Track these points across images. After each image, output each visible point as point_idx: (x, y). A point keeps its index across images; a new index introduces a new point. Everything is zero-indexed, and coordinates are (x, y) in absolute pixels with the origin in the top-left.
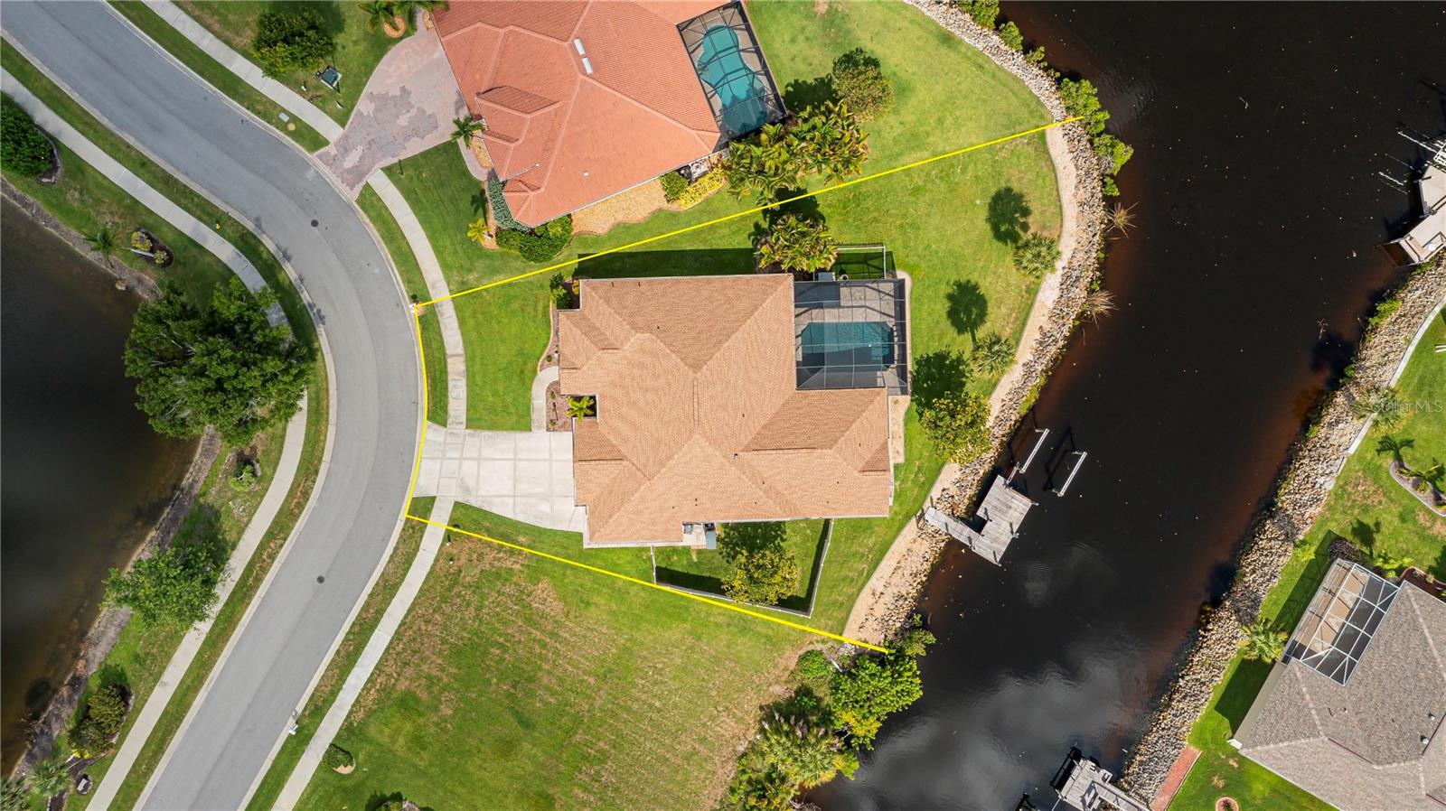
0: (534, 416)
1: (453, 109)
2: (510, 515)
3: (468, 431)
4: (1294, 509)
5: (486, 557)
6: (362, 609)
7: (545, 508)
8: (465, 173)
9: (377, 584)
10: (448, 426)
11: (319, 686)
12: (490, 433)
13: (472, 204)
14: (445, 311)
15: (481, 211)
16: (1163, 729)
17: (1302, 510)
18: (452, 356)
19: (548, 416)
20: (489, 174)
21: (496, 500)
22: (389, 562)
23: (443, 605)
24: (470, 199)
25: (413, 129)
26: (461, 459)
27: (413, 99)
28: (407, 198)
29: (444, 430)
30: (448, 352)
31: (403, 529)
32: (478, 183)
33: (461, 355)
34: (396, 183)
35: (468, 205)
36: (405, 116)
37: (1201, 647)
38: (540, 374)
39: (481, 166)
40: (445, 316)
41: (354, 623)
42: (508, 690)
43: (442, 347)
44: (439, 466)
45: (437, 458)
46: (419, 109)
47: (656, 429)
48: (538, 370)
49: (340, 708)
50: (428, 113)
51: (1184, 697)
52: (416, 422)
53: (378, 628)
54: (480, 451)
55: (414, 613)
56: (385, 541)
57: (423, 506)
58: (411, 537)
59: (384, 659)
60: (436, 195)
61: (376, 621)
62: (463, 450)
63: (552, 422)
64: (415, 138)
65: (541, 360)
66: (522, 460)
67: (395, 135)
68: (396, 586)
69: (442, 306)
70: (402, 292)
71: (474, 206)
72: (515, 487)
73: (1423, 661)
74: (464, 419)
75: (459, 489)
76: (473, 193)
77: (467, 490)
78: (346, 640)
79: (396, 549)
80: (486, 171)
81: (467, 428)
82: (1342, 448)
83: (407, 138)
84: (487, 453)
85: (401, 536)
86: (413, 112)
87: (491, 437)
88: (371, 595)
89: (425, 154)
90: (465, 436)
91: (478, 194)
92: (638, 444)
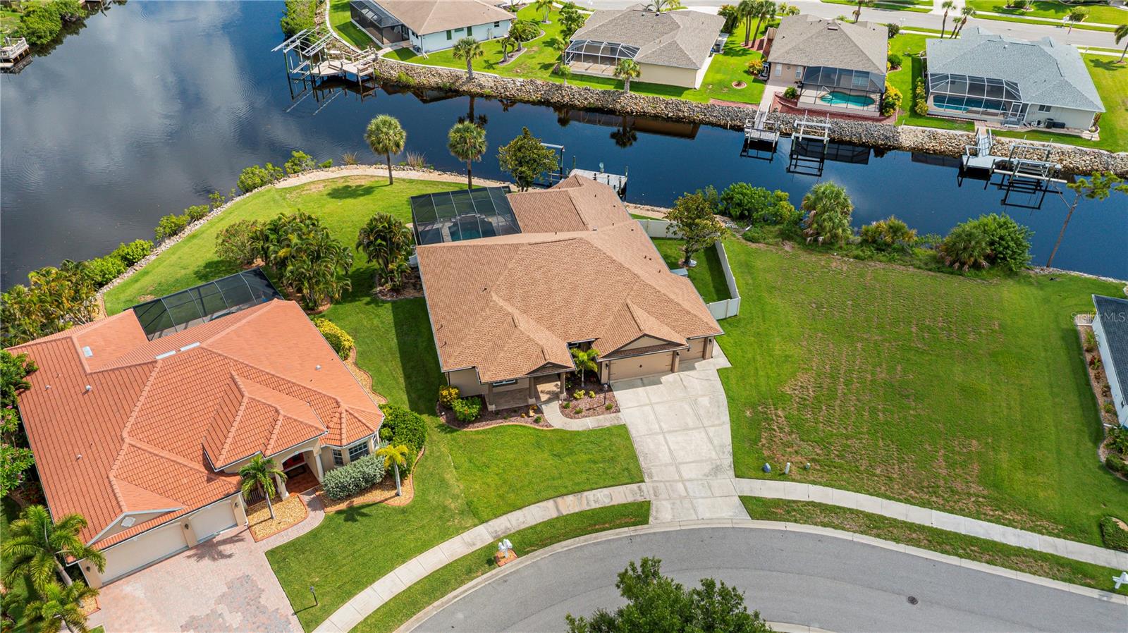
0: (608, 424)
1: (222, 562)
2: (728, 427)
3: (646, 479)
4: (540, 91)
5: (785, 440)
6: (919, 547)
7: (705, 401)
8: (314, 534)
9: (878, 536)
10: (648, 499)
11: (1047, 575)
12: (641, 459)
13: (356, 520)
14: (503, 527)
15: (364, 511)
16: (705, 115)
17: (539, 86)
18: (558, 510)
19: (603, 413)
20: (315, 509)
21: (716, 442)
22: (843, 529)
23: (862, 468)
24: (350, 523)
25: (248, 604)
26: (683, 481)
27: (202, 612)
28: (350, 595)
29: (655, 504)
30: (555, 515)
31: (796, 521)
32: (329, 519)
33: (555, 502)
34: (327, 612)
35: (356, 525)
36: (226, 618)
37: (644, 112)
38: (556, 426)
39: (305, 518)
40: (509, 526)
41: (942, 552)
42: (914, 401)
43: (550, 523)
44: (700, 500)
45: (692, 503)
46: (218, 602)
47: (586, 276)
48: (552, 428)
49: (1056, 547)
50: (225, 589)
51: (680, 110)
52: (655, 533)
53: (931, 525)
54: (666, 465)
55: (888, 493)
56: (820, 539)
57: (758, 508)
58: (801, 512)
59: (961, 512)
60: (344, 562)
61: (921, 528)
62: (673, 481)
63: (608, 408)
64: (263, 601)
65: (541, 428)
66: (660, 427)
67: (255, 626)
68: (869, 516)
69: (496, 532)
70: (485, 580)
71: (358, 518)
72: (692, 429)
73: (614, 24)
74: (635, 486)
75: (719, 477)
76: (342, 521)
77: (717, 470)
78: (969, 557)
79: (824, 525)
80: (312, 514)
81: (643, 481)
82: (496, 80)
83: (261, 609)
84: (664, 457)
85: (806, 522)
86: (222, 608)
87: (645, 458)
88: (897, 540)
89: (284, 583)
90: (652, 482)
91: (343, 516)
92: (606, 293)
